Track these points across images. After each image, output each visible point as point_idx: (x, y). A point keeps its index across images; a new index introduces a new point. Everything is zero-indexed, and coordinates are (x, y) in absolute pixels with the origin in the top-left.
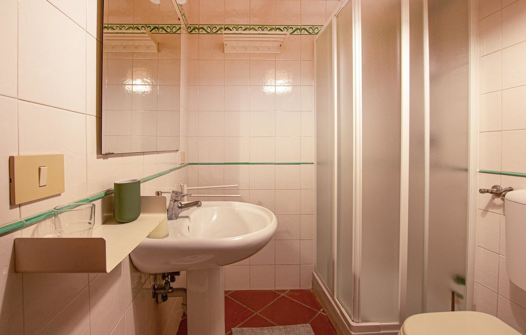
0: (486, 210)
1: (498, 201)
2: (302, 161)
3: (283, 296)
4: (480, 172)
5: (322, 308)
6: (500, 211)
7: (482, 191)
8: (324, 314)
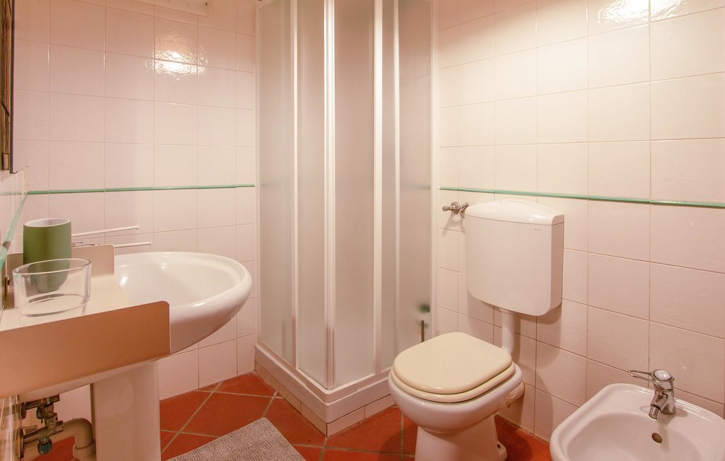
0: (446, 229)
1: (457, 217)
2: (238, 184)
3: (214, 394)
4: (440, 189)
5: (274, 391)
6: (458, 228)
7: (445, 209)
8: (281, 398)
